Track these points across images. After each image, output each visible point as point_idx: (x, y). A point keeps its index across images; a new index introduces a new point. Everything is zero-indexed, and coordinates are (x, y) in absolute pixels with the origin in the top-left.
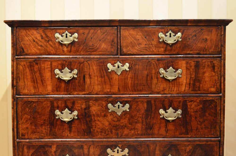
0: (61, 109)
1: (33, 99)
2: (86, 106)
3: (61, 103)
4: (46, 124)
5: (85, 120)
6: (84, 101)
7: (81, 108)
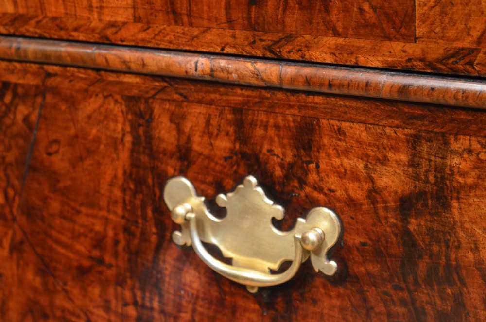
0: (209, 179)
1: (12, 72)
2: (416, 177)
3: (208, 123)
4: (110, 273)
5: (403, 303)
6: (400, 134)
7: (374, 193)
